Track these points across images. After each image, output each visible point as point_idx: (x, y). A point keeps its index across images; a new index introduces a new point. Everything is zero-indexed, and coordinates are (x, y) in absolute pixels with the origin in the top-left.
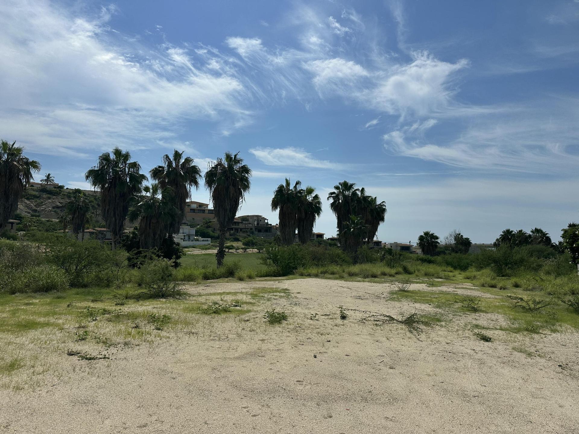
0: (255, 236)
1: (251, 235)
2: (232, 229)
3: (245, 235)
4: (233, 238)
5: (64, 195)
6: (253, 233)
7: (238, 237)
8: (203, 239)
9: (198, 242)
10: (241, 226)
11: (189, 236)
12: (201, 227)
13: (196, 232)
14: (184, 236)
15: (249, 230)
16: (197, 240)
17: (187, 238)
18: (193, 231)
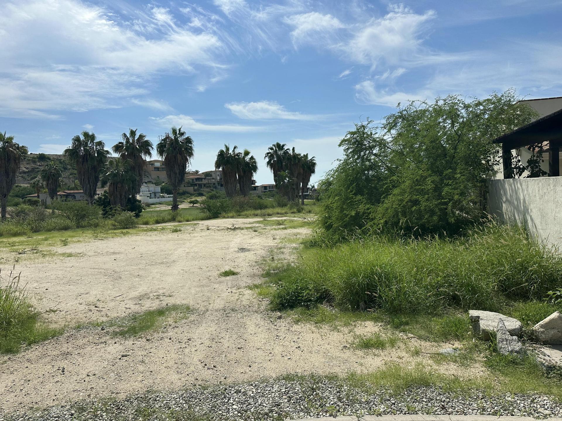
0: (218, 190)
1: (214, 189)
2: (196, 185)
3: (208, 190)
4: (198, 194)
5: (29, 160)
6: (216, 188)
7: (202, 192)
8: (168, 196)
9: (163, 199)
10: (204, 182)
11: (155, 194)
12: (166, 185)
13: (162, 189)
14: (150, 194)
15: (212, 185)
16: (163, 197)
17: (153, 195)
18: (158, 189)
